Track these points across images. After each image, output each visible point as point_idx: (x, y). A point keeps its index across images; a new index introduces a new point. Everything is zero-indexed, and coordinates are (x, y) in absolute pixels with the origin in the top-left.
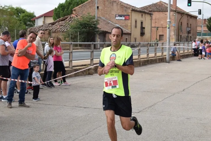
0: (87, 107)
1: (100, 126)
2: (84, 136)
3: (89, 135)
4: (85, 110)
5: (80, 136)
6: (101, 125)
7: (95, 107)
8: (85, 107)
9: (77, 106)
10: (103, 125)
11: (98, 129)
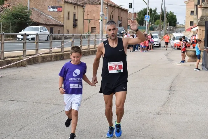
0: (20, 100)
1: (34, 121)
2: (17, 133)
3: (22, 131)
4: (18, 103)
5: (13, 132)
7: (29, 101)
8: (18, 100)
9: (10, 100)
10: (37, 119)
11: (32, 124)
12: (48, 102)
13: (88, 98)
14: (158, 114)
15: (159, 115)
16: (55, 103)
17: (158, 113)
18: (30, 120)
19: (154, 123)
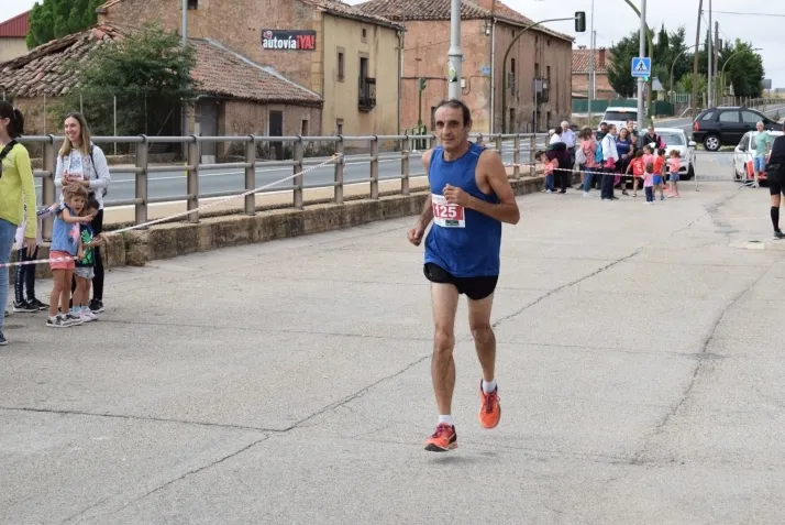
0: (75, 409)
1: (102, 502)
4: (61, 422)
6: (108, 494)
7: (110, 409)
8: (64, 408)
9: (33, 406)
10: (118, 493)
11: (88, 514)
12: (188, 417)
13: (355, 396)
14: (634, 462)
15: (635, 467)
16: (215, 420)
17: (632, 456)
18: (85, 497)
19: (604, 504)
